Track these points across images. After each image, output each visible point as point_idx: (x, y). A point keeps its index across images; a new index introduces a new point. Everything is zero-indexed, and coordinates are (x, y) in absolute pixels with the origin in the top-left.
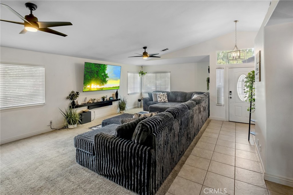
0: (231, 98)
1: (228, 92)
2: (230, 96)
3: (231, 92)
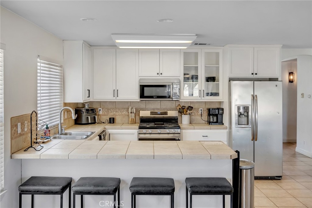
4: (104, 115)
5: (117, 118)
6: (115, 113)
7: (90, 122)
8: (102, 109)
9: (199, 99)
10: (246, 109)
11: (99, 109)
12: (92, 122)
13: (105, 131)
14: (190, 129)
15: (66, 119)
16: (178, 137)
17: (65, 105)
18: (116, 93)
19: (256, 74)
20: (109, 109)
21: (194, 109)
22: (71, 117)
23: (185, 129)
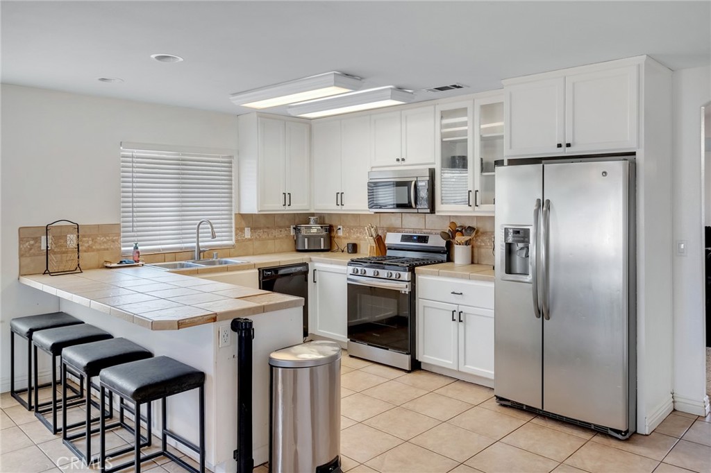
4: (345, 238)
5: (362, 245)
6: (358, 235)
7: (322, 248)
8: (343, 227)
9: (468, 212)
10: (521, 235)
11: (339, 227)
12: (326, 248)
13: (306, 265)
14: (432, 274)
15: (250, 240)
16: (404, 288)
17: (243, 217)
18: (340, 197)
19: (568, 145)
20: (351, 228)
21: (484, 233)
22: (275, 238)
23: (423, 273)
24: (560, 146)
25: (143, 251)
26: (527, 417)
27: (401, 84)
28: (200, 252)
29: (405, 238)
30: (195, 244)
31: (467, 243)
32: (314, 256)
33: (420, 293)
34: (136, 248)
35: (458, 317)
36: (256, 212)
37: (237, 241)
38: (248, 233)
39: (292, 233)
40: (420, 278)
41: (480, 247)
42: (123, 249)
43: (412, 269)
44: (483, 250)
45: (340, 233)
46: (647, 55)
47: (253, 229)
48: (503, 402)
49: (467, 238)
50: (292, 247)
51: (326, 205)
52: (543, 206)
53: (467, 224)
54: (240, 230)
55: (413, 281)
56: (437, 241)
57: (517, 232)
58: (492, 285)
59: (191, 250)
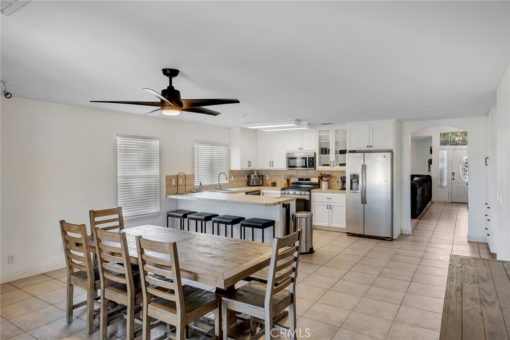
0: (454, 179)
1: (450, 174)
2: (453, 177)
3: (454, 173)
4: (270, 180)
5: (278, 183)
6: (277, 179)
7: (261, 184)
8: (269, 176)
11: (267, 175)
12: (263, 185)
13: (260, 191)
14: (318, 192)
15: (233, 181)
16: (307, 198)
17: (231, 171)
18: (272, 163)
19: (371, 147)
20: (272, 176)
21: (333, 177)
22: (241, 180)
23: (314, 192)
24: (368, 147)
25: (204, 185)
26: (358, 238)
27: (298, 118)
28: (220, 186)
29: (299, 180)
30: (218, 183)
31: (327, 181)
32: (261, 187)
33: (313, 199)
34: (201, 184)
35: (330, 207)
36: (239, 169)
37: (229, 182)
38: (233, 178)
39: (246, 178)
40: (313, 194)
41: (331, 182)
42: (195, 185)
43: (309, 191)
44: (332, 184)
45: (267, 178)
46: (397, 119)
47: (234, 177)
48: (349, 234)
49: (328, 179)
50: (247, 184)
51: (266, 166)
52: (364, 167)
53: (327, 174)
54: (230, 177)
55: (310, 195)
56: (315, 180)
57: (355, 176)
58: (345, 195)
59: (216, 185)
